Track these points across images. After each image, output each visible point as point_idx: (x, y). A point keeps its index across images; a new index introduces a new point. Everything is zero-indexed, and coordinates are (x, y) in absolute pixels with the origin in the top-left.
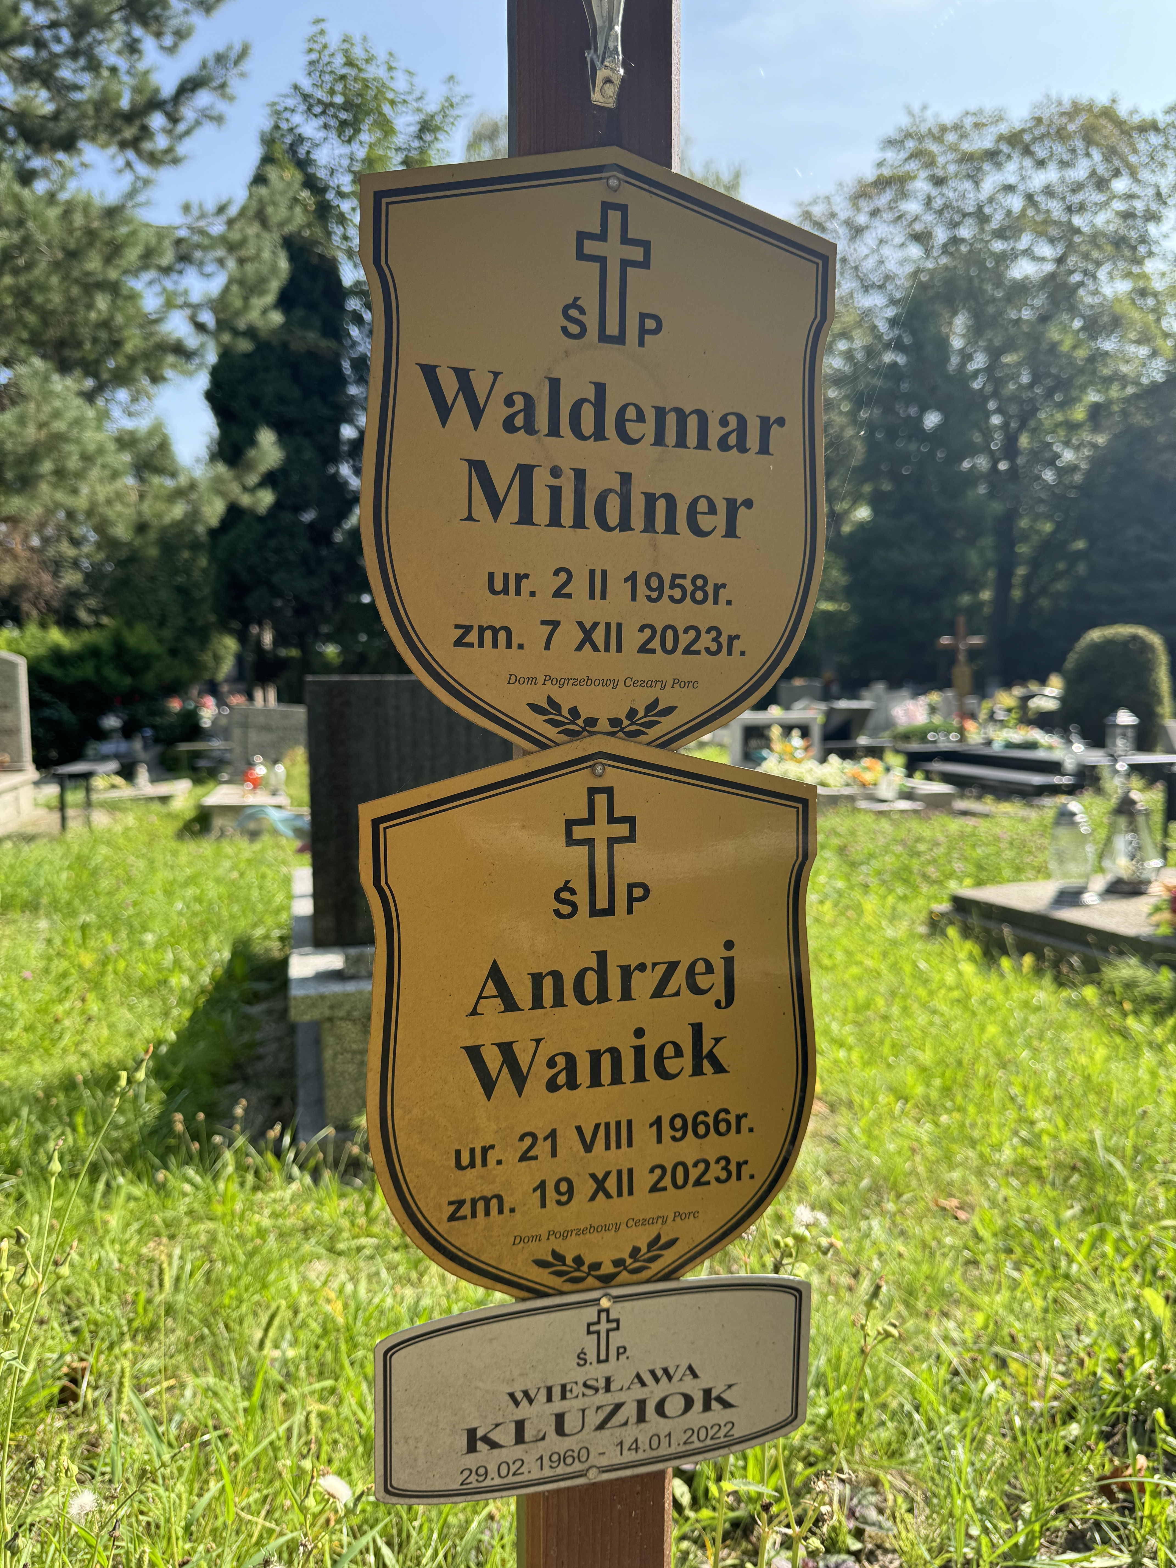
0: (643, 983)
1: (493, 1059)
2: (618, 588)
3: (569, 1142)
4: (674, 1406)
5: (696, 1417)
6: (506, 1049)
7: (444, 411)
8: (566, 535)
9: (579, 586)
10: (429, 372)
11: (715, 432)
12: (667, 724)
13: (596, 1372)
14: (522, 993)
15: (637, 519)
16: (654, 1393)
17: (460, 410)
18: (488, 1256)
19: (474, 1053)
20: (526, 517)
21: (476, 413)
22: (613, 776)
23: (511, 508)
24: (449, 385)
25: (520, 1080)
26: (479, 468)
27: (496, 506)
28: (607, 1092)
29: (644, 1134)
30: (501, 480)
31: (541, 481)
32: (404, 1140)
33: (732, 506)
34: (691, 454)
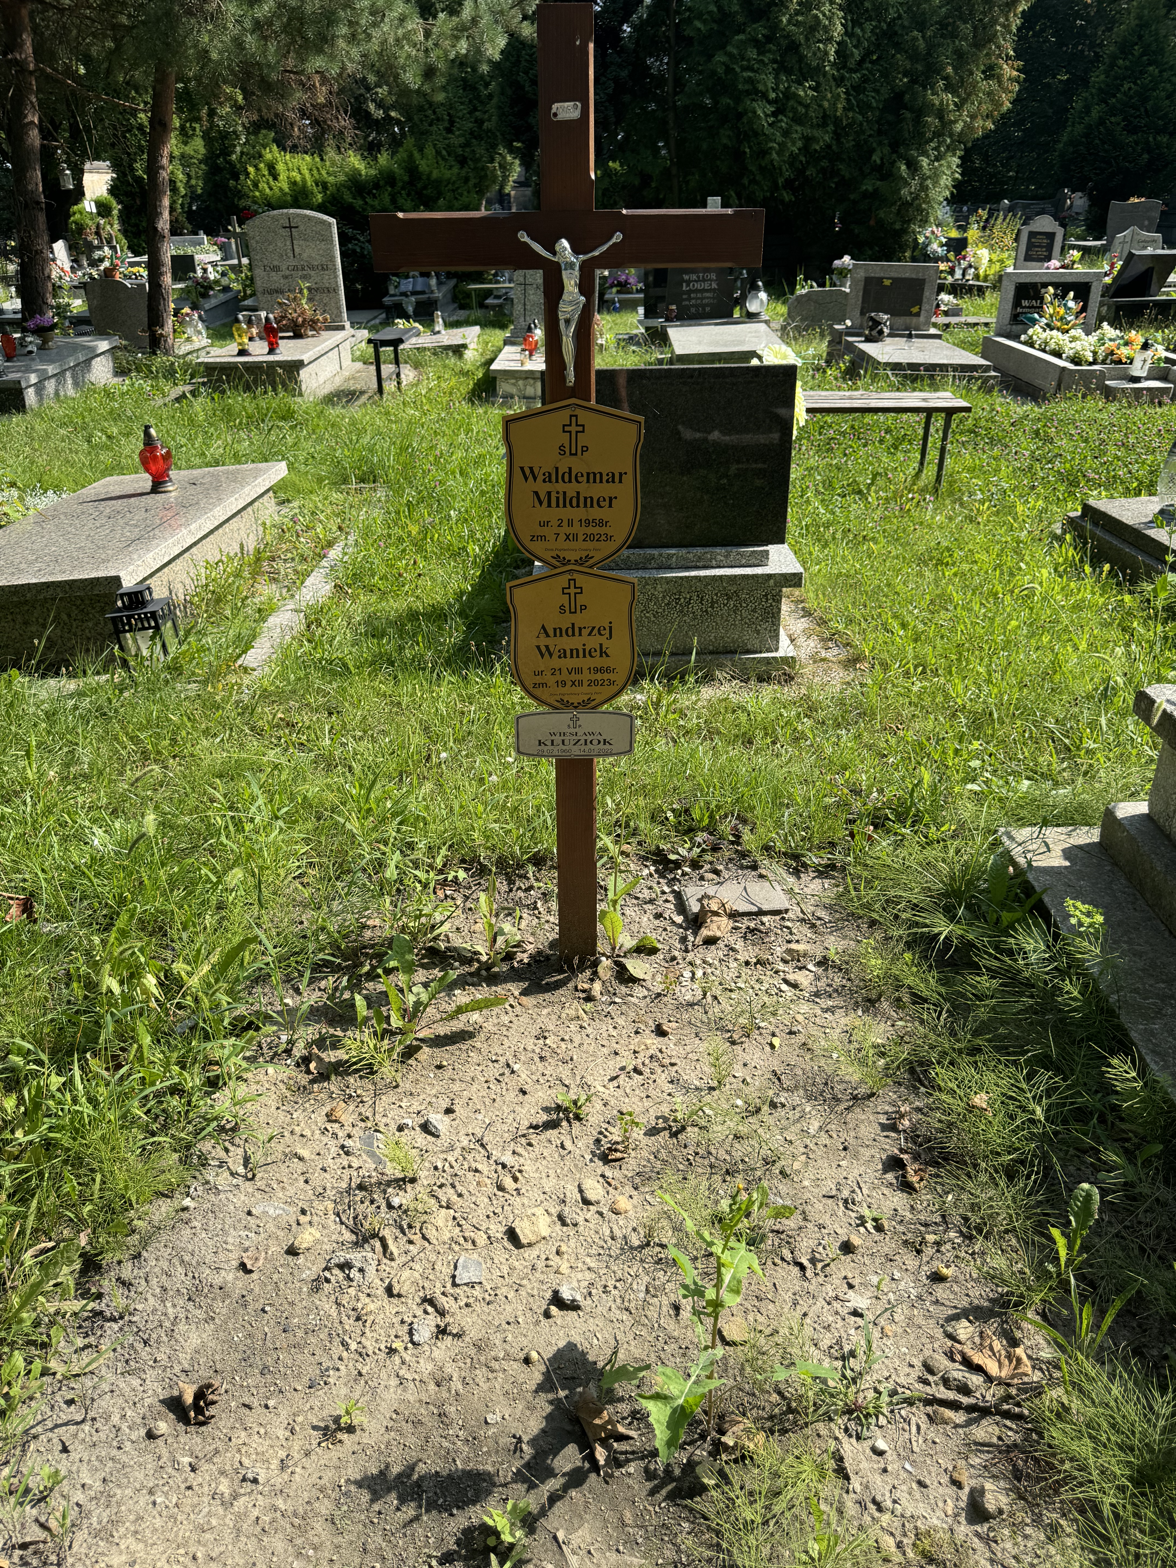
0: (585, 632)
1: (543, 649)
2: (576, 524)
3: (564, 671)
4: (595, 742)
5: (601, 746)
6: (547, 647)
7: (526, 479)
8: (561, 510)
9: (565, 523)
10: (522, 469)
11: (605, 478)
12: (591, 561)
13: (574, 731)
14: (551, 633)
15: (582, 504)
16: (589, 738)
17: (531, 478)
18: (543, 698)
19: (538, 647)
20: (549, 505)
21: (535, 478)
22: (575, 576)
23: (545, 503)
24: (527, 471)
25: (551, 655)
26: (536, 493)
27: (541, 503)
28: (575, 660)
29: (586, 672)
30: (542, 495)
31: (554, 495)
32: (520, 667)
33: (611, 499)
34: (598, 485)
